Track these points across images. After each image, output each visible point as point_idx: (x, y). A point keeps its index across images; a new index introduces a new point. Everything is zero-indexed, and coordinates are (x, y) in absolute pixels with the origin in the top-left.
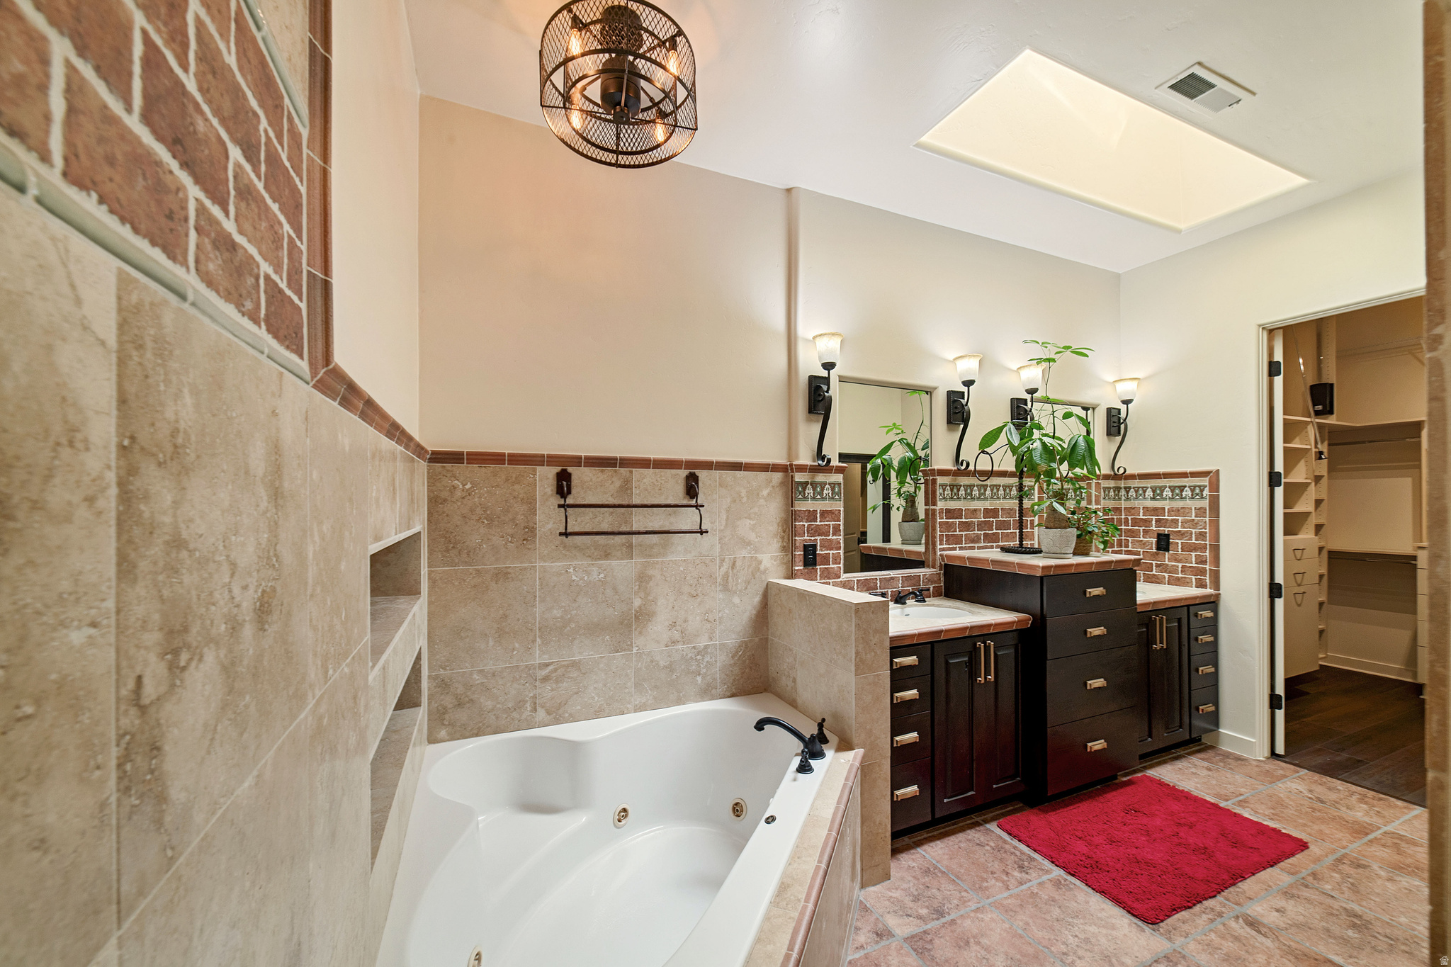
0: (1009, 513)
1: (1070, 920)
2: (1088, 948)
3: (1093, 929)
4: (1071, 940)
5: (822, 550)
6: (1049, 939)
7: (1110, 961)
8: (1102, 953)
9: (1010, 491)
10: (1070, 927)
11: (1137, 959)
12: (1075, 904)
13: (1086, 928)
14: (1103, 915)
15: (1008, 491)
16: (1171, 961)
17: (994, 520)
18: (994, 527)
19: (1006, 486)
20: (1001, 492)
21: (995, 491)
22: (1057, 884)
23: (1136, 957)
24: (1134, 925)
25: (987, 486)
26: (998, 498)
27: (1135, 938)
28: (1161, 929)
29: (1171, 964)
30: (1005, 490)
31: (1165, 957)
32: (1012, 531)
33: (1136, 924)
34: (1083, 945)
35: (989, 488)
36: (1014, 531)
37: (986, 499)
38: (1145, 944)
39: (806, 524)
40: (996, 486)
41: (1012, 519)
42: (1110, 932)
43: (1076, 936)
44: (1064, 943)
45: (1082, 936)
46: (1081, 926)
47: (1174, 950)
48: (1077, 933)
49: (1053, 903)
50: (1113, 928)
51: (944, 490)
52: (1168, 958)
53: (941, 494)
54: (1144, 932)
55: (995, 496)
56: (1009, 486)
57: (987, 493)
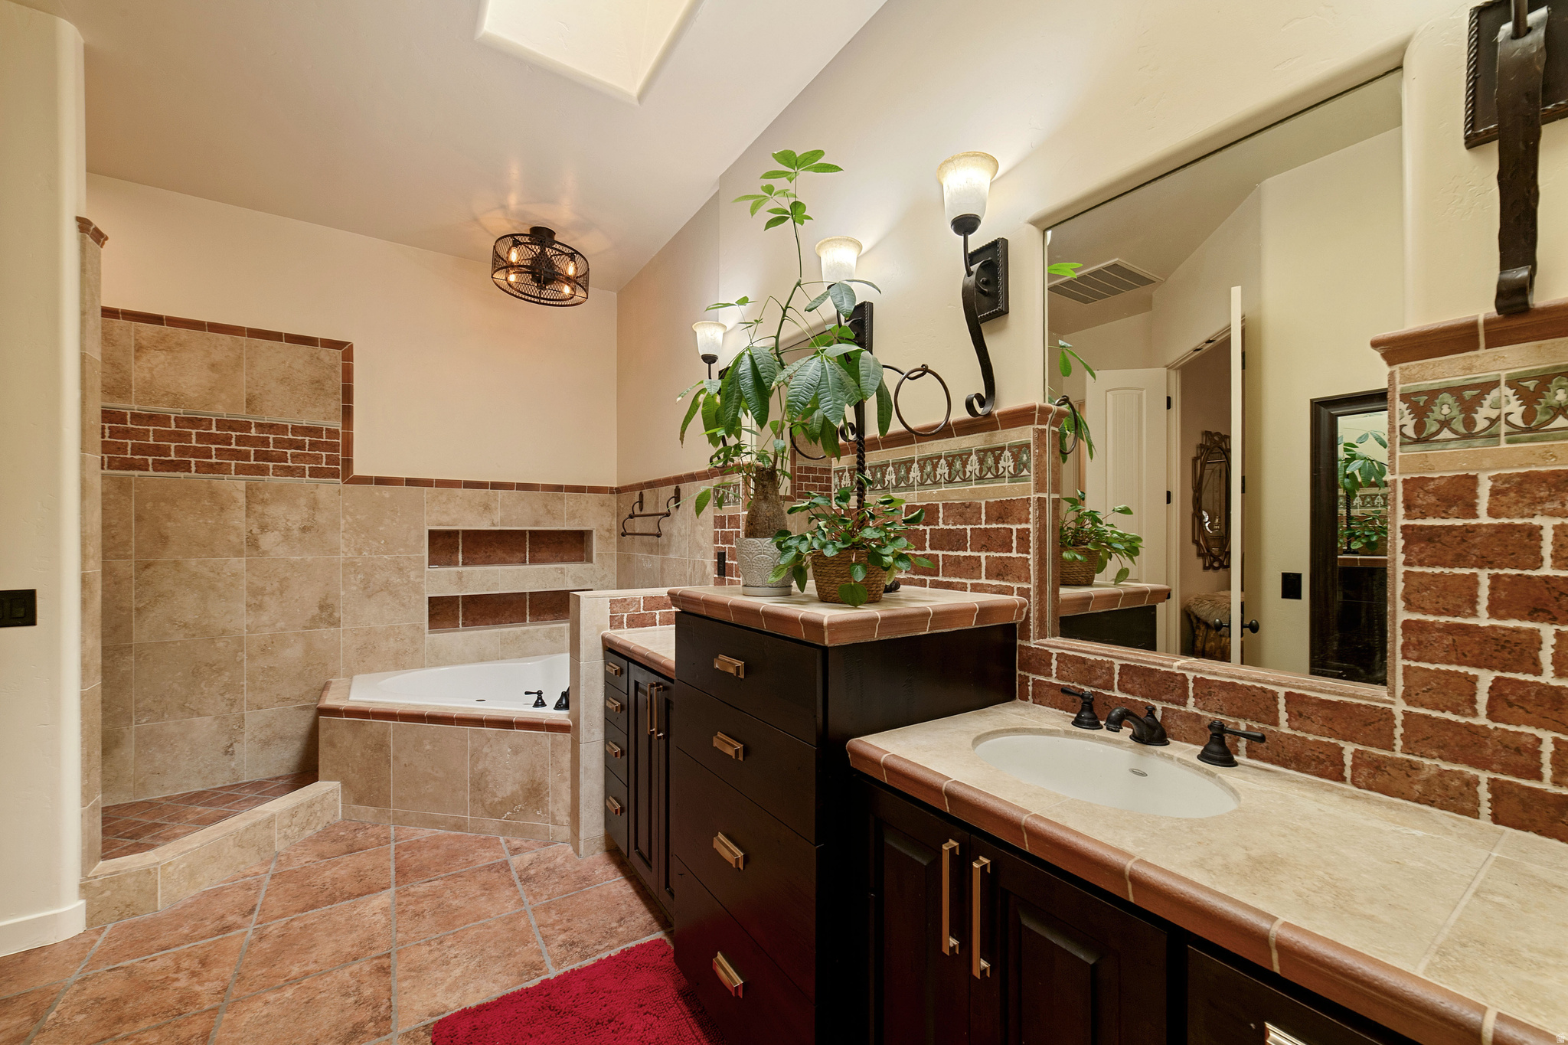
0: (961, 515)
1: (478, 959)
2: (438, 960)
3: (458, 972)
4: (453, 952)
5: (729, 560)
6: (463, 937)
7: (414, 971)
8: (426, 968)
9: (964, 464)
10: (469, 956)
11: (403, 992)
12: (497, 970)
13: (460, 967)
14: (471, 987)
15: (958, 465)
16: (381, 1020)
17: (928, 529)
18: (927, 544)
19: (954, 456)
20: (943, 469)
21: (929, 469)
22: (535, 967)
23: (406, 993)
24: (442, 1010)
25: (912, 461)
26: (935, 483)
27: (426, 1003)
28: (423, 1033)
29: (379, 1018)
30: (950, 465)
31: (390, 1017)
32: (969, 553)
33: (444, 1013)
34: (443, 958)
35: (915, 465)
36: (976, 554)
37: (910, 487)
38: (415, 1008)
39: (720, 530)
40: (931, 458)
41: (968, 527)
42: (446, 985)
43: (456, 957)
44: (452, 946)
45: (453, 961)
46: (465, 965)
47: (391, 1031)
48: (458, 959)
49: (507, 953)
50: (449, 990)
51: (840, 479)
52: (387, 1019)
53: (836, 486)
54: (429, 1015)
55: (930, 480)
56: (960, 456)
57: (912, 474)
